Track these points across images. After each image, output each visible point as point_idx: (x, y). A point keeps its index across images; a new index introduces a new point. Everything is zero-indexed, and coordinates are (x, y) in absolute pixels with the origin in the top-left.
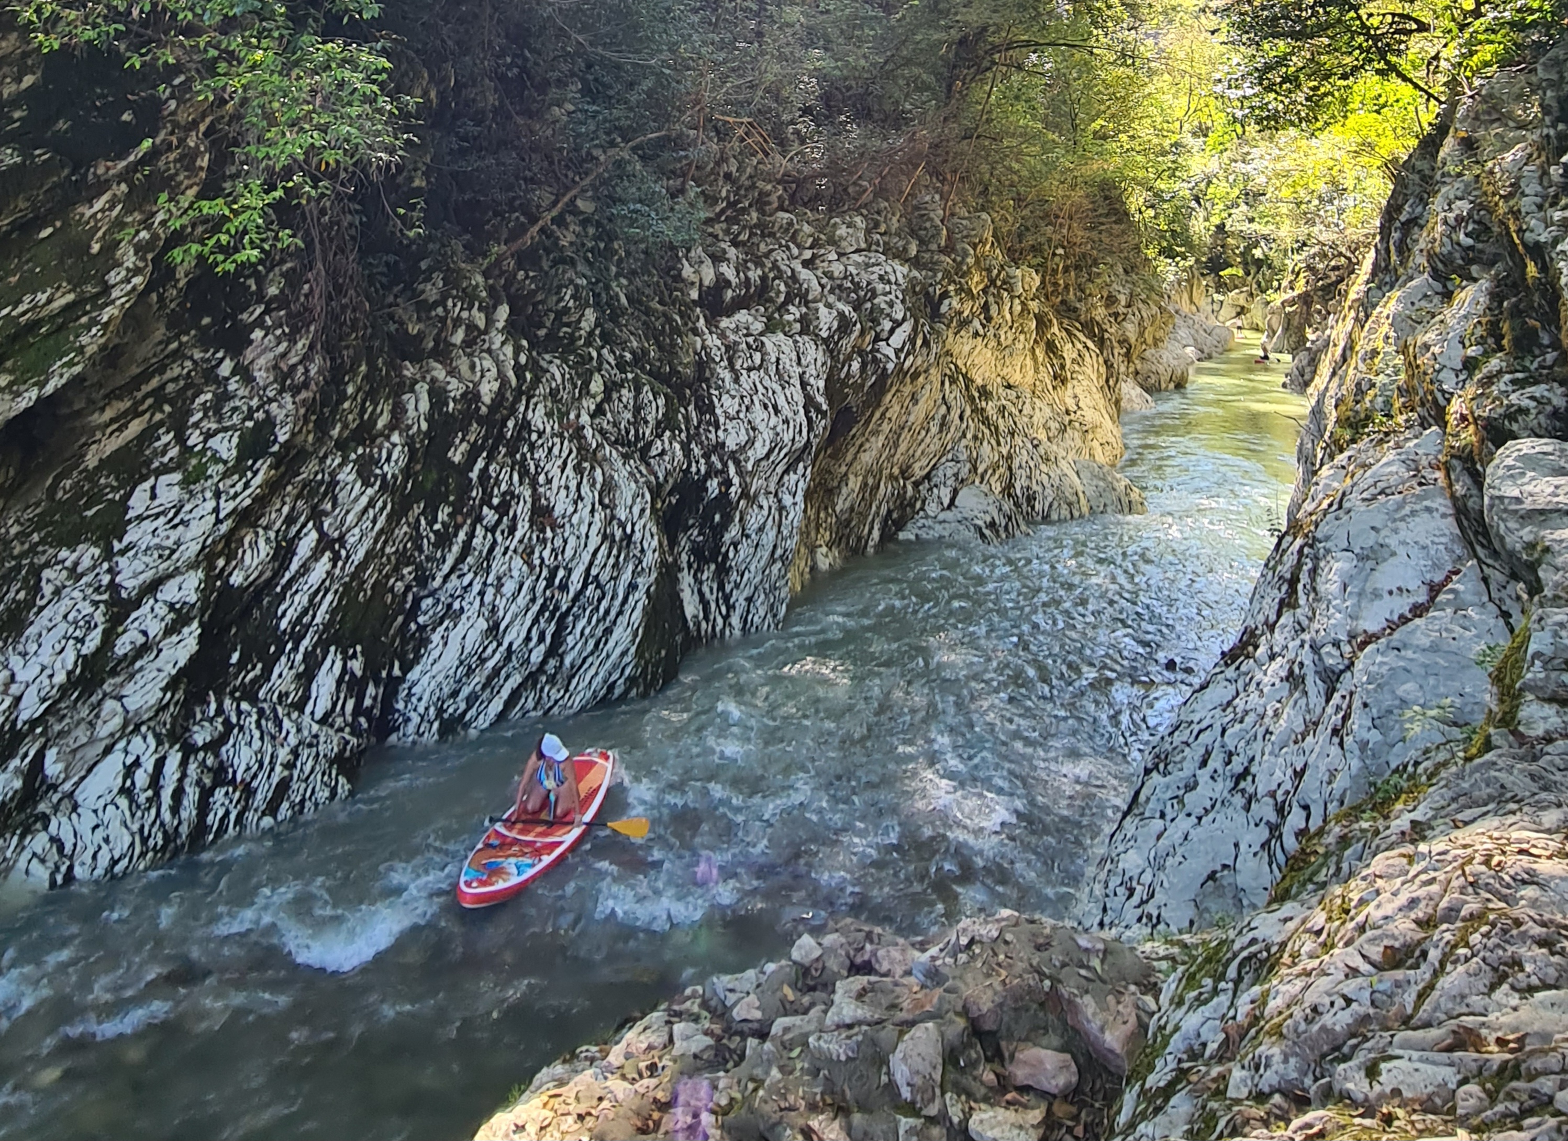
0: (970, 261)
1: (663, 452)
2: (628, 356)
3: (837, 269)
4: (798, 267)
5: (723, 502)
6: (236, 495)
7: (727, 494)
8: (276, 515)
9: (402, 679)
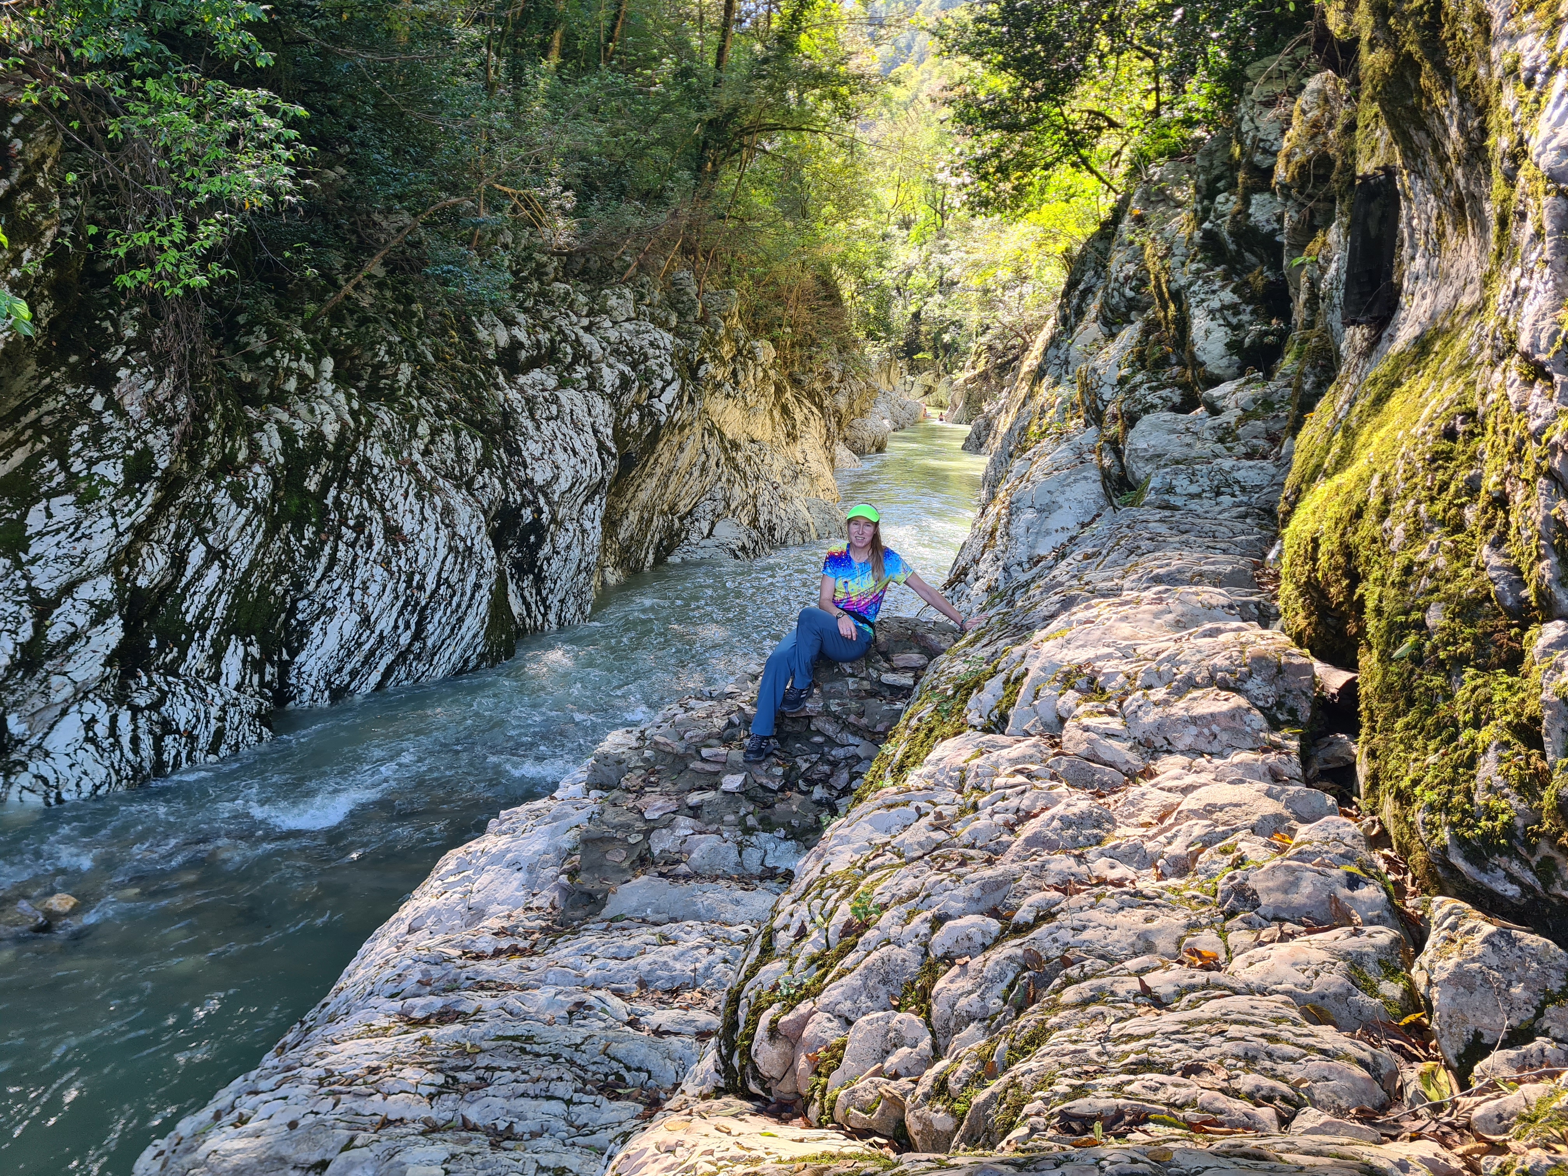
0: (722, 332)
1: (484, 486)
2: (444, 406)
3: (613, 335)
4: (581, 332)
5: (536, 526)
6: (130, 513)
7: (539, 519)
8: (166, 530)
9: (291, 662)
